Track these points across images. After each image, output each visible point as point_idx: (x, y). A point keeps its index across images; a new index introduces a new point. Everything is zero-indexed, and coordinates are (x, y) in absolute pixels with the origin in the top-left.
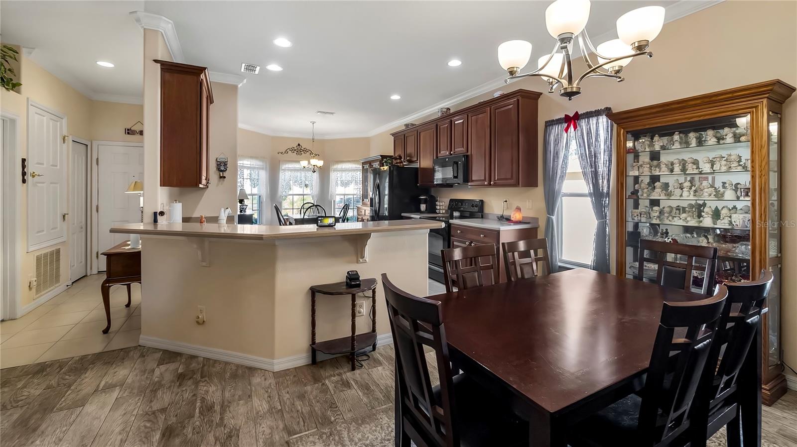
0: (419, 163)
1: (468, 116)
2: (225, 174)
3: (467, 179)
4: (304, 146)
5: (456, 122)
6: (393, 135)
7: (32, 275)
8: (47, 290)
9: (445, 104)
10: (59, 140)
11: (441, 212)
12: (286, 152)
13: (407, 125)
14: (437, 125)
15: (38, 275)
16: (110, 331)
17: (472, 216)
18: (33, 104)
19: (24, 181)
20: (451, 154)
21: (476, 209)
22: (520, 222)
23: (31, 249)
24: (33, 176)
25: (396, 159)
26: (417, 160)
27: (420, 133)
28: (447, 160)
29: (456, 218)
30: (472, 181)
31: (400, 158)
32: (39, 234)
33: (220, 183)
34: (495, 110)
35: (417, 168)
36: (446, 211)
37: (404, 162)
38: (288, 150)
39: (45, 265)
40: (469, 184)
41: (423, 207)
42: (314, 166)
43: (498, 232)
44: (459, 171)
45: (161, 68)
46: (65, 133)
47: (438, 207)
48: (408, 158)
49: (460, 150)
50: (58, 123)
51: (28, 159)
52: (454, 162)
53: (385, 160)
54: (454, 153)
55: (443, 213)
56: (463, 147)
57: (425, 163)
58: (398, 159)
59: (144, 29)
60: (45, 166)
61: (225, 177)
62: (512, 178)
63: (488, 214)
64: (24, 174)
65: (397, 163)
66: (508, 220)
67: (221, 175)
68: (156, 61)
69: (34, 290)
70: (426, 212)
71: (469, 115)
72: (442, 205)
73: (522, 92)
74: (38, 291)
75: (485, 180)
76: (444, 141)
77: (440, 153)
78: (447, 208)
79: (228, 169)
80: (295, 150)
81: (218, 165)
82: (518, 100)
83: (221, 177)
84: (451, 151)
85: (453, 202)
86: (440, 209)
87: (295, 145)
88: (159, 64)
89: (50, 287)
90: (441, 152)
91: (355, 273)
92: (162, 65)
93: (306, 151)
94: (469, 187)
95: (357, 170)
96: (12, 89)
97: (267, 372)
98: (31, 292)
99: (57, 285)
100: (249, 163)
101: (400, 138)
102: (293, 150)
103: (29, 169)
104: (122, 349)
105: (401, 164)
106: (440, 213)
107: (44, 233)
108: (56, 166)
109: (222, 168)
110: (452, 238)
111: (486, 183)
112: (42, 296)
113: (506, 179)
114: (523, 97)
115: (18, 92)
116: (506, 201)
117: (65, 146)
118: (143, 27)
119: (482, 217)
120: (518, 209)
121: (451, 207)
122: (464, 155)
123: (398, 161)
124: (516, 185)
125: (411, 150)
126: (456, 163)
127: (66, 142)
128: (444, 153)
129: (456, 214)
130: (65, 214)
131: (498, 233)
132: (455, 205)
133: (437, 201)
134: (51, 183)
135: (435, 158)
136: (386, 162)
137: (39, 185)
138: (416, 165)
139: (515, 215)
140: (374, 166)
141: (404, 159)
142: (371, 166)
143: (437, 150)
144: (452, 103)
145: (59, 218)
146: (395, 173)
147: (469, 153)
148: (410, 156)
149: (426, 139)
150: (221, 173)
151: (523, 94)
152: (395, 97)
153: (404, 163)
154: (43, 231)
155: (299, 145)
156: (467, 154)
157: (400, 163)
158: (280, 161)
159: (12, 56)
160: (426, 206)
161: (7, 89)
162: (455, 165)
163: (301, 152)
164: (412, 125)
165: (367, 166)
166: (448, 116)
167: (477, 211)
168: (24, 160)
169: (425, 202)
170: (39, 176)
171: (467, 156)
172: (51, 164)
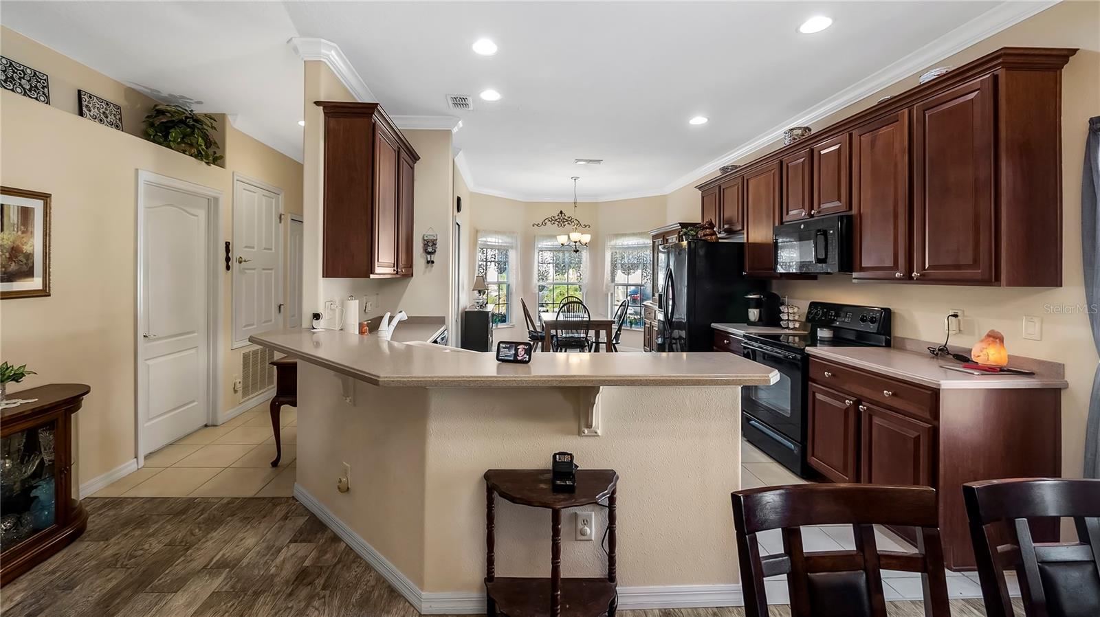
0: (745, 235)
1: (851, 135)
2: (435, 258)
3: (849, 263)
4: (568, 214)
5: (822, 152)
6: (700, 188)
7: (237, 375)
8: (257, 393)
9: (802, 120)
10: (275, 219)
11: (791, 326)
12: (544, 223)
13: (724, 170)
14: (781, 162)
15: (245, 377)
16: (279, 464)
17: (861, 340)
18: (241, 179)
19: (228, 268)
20: (812, 216)
21: (872, 328)
22: (1002, 370)
23: (235, 347)
24: (240, 262)
25: (703, 228)
26: (743, 229)
27: (747, 180)
28: (802, 226)
29: (824, 342)
30: (862, 269)
31: (711, 226)
32: (246, 328)
33: (427, 269)
34: (924, 111)
35: (743, 243)
36: (802, 324)
37: (720, 233)
38: (546, 221)
39: (255, 364)
40: (855, 275)
41: (754, 314)
42: (576, 242)
43: (935, 394)
44: (830, 248)
45: (324, 113)
46: (281, 211)
47: (785, 317)
48: (726, 227)
49: (831, 206)
50: (274, 200)
51: (233, 243)
52: (819, 231)
53: (684, 230)
54: (819, 212)
55: (794, 329)
56: (839, 199)
57: (758, 233)
58: (707, 228)
59: (305, 61)
60: (255, 250)
61: (433, 262)
62: (976, 263)
63: (903, 339)
64: (228, 259)
65: (705, 235)
66: (963, 359)
67: (429, 259)
68: (317, 103)
69: (240, 393)
70: (760, 323)
71: (855, 133)
72: (794, 311)
73: (1006, 55)
74: (245, 393)
75: (895, 267)
76: (796, 190)
77: (787, 213)
78: (804, 319)
79: (437, 250)
80: (556, 220)
81: (425, 245)
82: (996, 78)
83: (428, 262)
84: (812, 209)
85: (816, 308)
86: (788, 320)
87: (556, 213)
88: (322, 107)
89: (260, 389)
90: (791, 213)
91: (567, 458)
92: (325, 108)
93: (570, 220)
94: (854, 281)
95: (645, 247)
96: (214, 163)
97: (412, 609)
98: (237, 394)
99: (270, 387)
100: (494, 240)
101: (712, 192)
102: (553, 220)
103: (235, 255)
104: (273, 498)
105: (713, 237)
106: (788, 328)
107: (255, 326)
108: (271, 249)
109: (430, 250)
110: (810, 383)
111: (898, 275)
112: (250, 399)
113: (958, 267)
114: (1009, 67)
115: (223, 166)
116: (956, 316)
117: (281, 226)
118: (302, 59)
119: (888, 344)
120: (996, 338)
121: (814, 317)
122: (842, 217)
123: (708, 231)
124: (992, 279)
125: (731, 211)
126: (825, 233)
127: (283, 222)
128: (796, 213)
129: (823, 333)
130: (281, 305)
131: (933, 396)
132: (822, 315)
133: (783, 304)
134: (264, 269)
135: (777, 225)
136: (685, 234)
137: (247, 271)
138: (742, 239)
139: (985, 352)
140: (670, 241)
141: (720, 228)
142: (665, 241)
143: (783, 209)
144: (814, 117)
145: (274, 309)
146: (702, 252)
147: (854, 212)
148: (730, 222)
149: (760, 190)
150: (429, 256)
151: (1010, 59)
152: (698, 120)
153: (719, 236)
154: (253, 325)
155: (561, 212)
156: (849, 213)
157: (711, 235)
158: (535, 237)
159: (209, 124)
160: (760, 312)
161: (208, 163)
162: (821, 238)
163: (564, 222)
164: (734, 167)
165: (660, 241)
166: (806, 141)
167: (875, 331)
168: (227, 245)
169: (757, 304)
170: (245, 261)
171: (850, 218)
172: (264, 246)
